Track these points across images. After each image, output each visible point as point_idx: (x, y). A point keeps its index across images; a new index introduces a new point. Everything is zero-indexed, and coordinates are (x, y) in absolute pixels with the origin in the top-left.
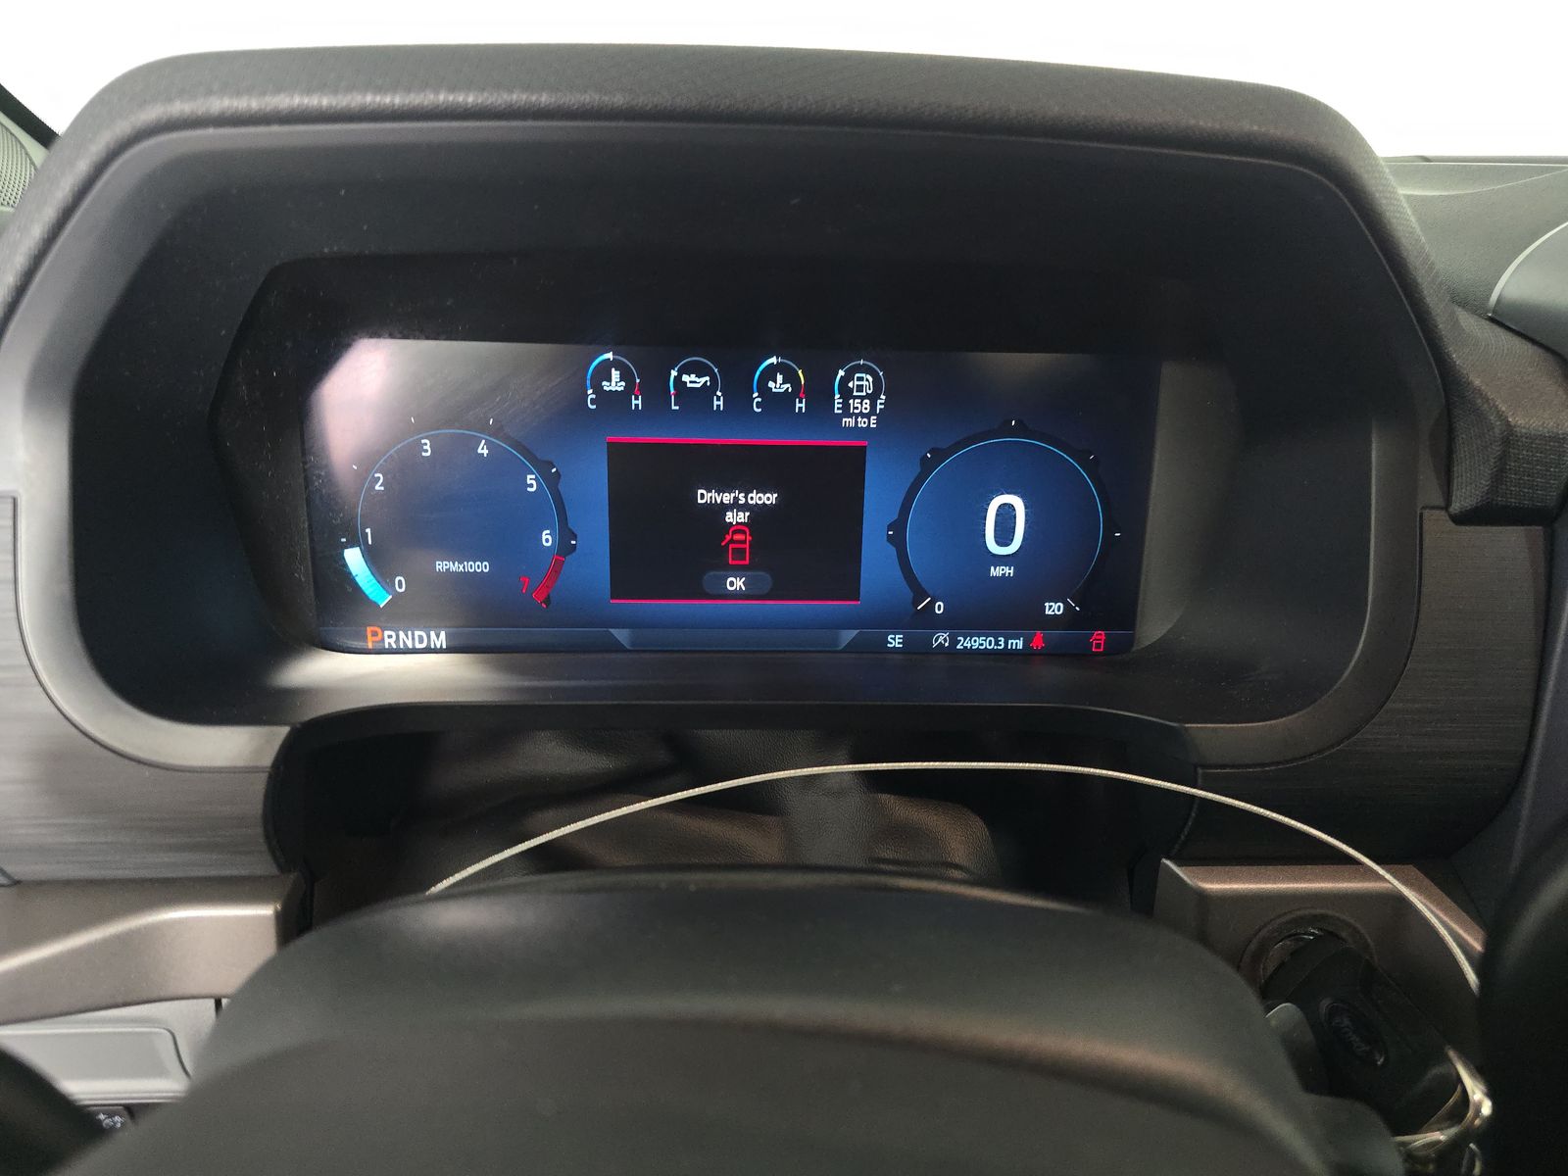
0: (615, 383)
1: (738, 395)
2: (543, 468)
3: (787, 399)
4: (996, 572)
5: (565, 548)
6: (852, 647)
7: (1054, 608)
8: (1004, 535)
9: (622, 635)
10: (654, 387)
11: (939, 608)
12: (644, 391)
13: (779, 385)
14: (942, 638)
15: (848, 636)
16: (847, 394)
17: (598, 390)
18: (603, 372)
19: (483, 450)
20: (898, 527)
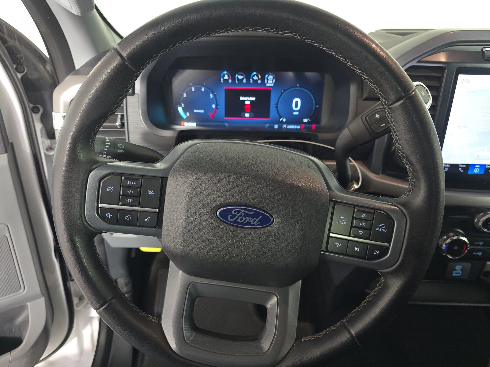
0: (226, 77)
1: (248, 80)
2: (213, 93)
3: (257, 80)
4: (295, 113)
5: (217, 108)
6: (269, 127)
7: (305, 120)
8: (296, 106)
9: (226, 124)
10: (233, 78)
11: (284, 120)
12: (232, 79)
13: (255, 78)
14: (285, 126)
15: (267, 125)
16: (268, 79)
17: (223, 79)
18: (224, 76)
19: (203, 89)
20: (277, 104)
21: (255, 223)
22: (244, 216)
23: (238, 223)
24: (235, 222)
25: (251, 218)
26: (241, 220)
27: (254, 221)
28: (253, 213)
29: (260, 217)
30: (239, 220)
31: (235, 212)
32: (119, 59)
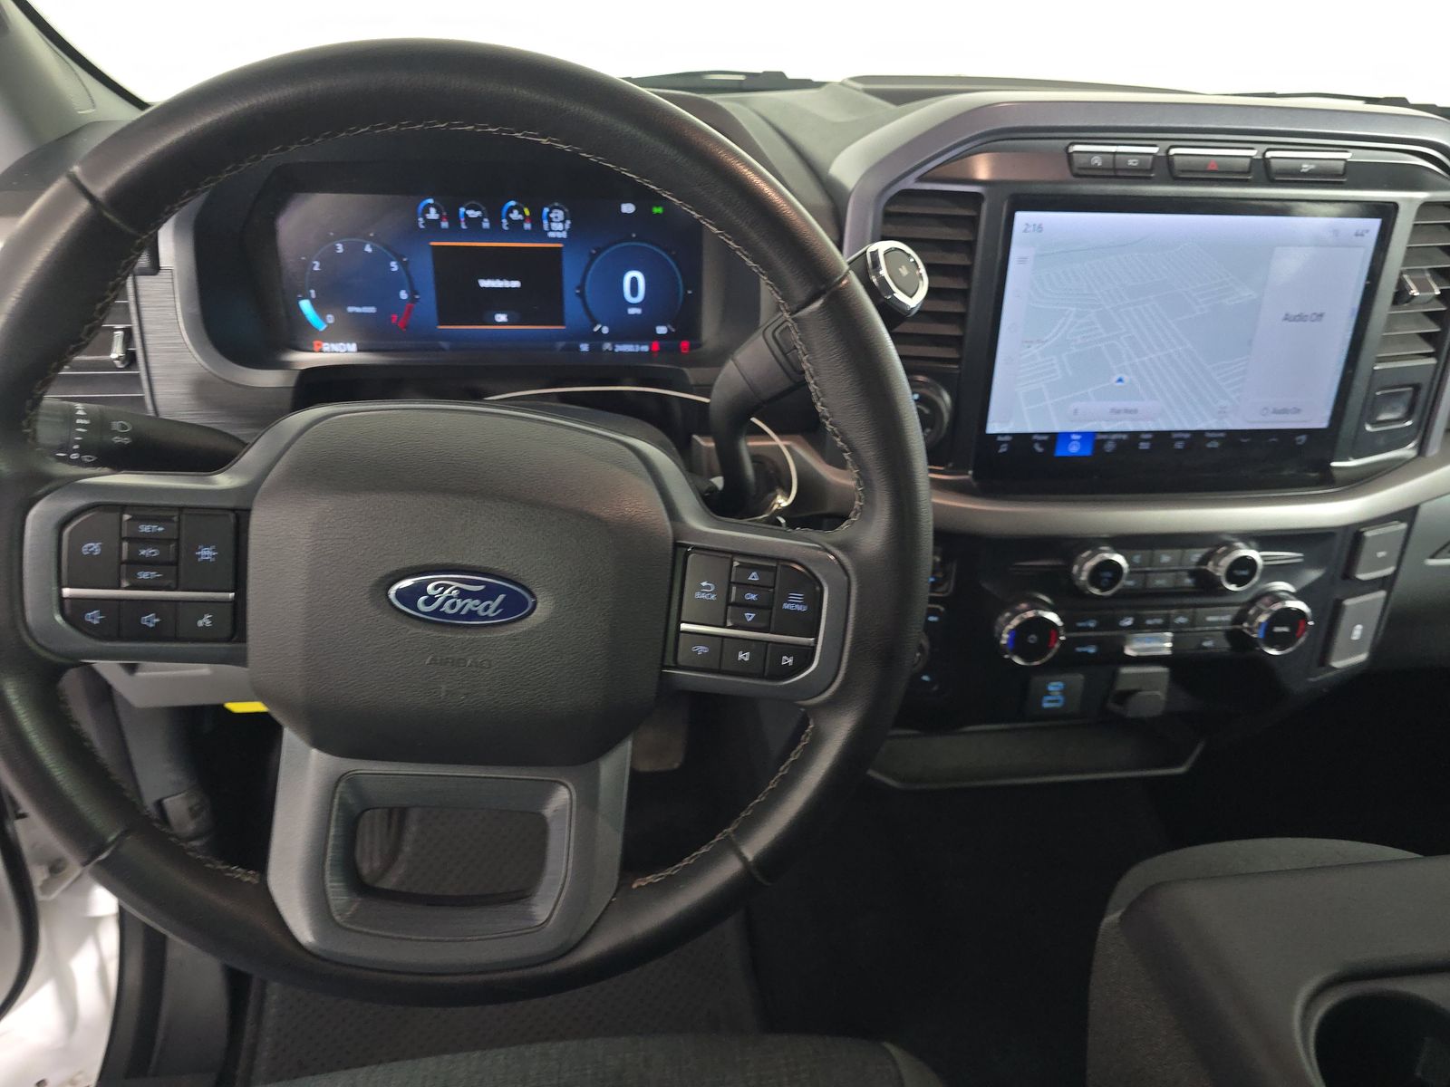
0: (433, 215)
1: (496, 222)
2: (399, 260)
3: (520, 223)
4: (632, 311)
5: (412, 299)
6: (563, 349)
7: (662, 330)
8: (634, 291)
9: (444, 344)
10: (453, 218)
11: (605, 330)
12: (448, 219)
13: (515, 215)
14: (607, 346)
15: (561, 344)
16: (550, 220)
17: (425, 218)
18: (426, 210)
19: (368, 249)
20: (581, 287)
21: (490, 613)
22: (459, 597)
23: (444, 615)
24: (437, 612)
25: (477, 602)
26: (453, 606)
27: (487, 608)
28: (481, 587)
29: (502, 597)
30: (446, 608)
31: (436, 588)
32: (84, 206)
